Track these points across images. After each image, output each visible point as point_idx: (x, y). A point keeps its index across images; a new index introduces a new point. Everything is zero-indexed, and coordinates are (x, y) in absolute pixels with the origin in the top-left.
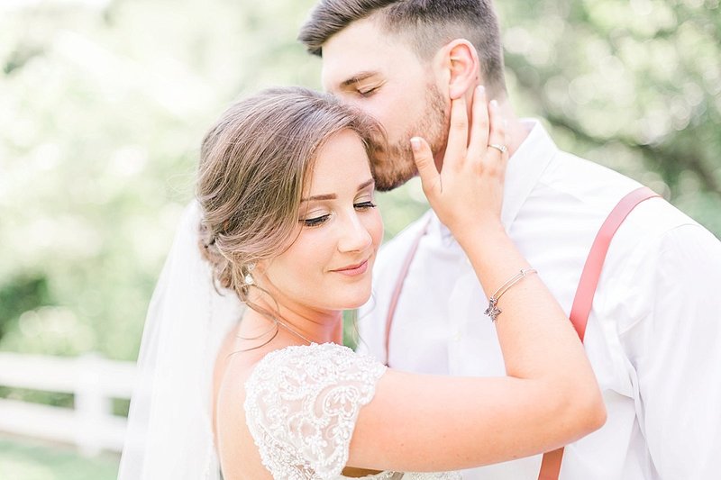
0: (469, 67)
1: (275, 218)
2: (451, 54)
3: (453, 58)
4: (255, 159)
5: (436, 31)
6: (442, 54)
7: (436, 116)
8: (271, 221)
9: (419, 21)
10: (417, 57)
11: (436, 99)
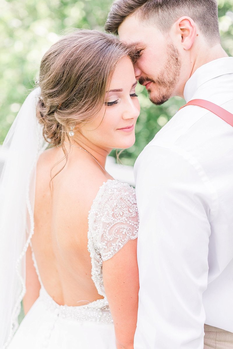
0: (191, 31)
1: (91, 101)
2: (180, 25)
3: (182, 28)
4: (81, 70)
5: (169, 14)
6: (175, 27)
7: (173, 62)
8: (89, 103)
9: (160, 11)
10: (161, 31)
11: (173, 52)
